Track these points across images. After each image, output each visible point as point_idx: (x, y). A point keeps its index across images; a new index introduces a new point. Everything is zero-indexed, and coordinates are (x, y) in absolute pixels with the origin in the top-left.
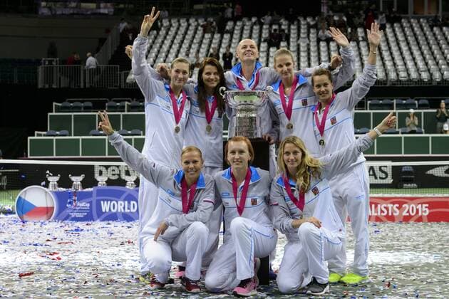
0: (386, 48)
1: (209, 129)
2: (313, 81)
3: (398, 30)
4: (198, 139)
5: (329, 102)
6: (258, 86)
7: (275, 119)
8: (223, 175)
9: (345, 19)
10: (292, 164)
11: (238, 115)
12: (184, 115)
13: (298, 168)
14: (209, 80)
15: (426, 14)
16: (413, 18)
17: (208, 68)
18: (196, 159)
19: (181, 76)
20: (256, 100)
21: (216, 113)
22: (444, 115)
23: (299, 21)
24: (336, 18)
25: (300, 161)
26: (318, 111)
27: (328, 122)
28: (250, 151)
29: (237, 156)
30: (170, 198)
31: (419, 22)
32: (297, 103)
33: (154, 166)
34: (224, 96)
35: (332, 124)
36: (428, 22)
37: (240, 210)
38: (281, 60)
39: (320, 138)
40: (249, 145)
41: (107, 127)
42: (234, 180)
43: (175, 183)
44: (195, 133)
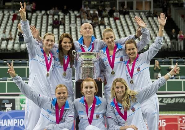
0: (122, 30)
1: (65, 74)
2: (126, 47)
3: (128, 19)
4: (59, 80)
5: (136, 59)
6: (94, 51)
7: (103, 69)
8: (80, 101)
9: (97, 12)
10: (120, 94)
11: (84, 66)
12: (51, 66)
13: (123, 96)
14: (65, 46)
15: (144, 9)
16: (136, 12)
17: (65, 39)
18: (65, 91)
19: (50, 43)
20: (94, 58)
21: (69, 65)
22: (158, 68)
23: (70, 13)
24: (91, 12)
25: (125, 92)
26: (129, 64)
27: (135, 71)
28: (96, 87)
29: (89, 90)
30: (49, 115)
31: (140, 14)
32: (117, 60)
33: (40, 96)
34: (75, 56)
35: (138, 71)
36: (145, 14)
37: (90, 121)
38: (108, 35)
39: (130, 79)
40: (95, 84)
41: (13, 72)
42: (86, 104)
43: (52, 105)
44: (57, 77)
